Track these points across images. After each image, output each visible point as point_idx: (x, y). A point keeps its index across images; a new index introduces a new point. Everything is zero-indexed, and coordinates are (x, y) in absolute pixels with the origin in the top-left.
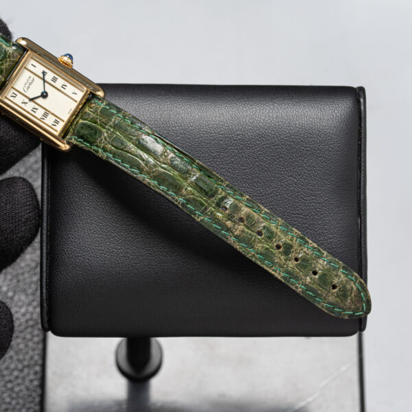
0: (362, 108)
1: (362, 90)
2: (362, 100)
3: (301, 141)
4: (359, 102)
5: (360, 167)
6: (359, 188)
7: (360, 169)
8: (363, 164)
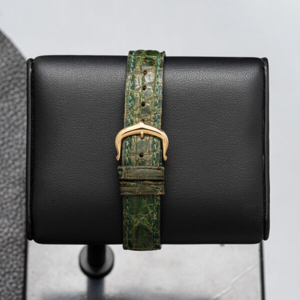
0: (266, 73)
1: (265, 60)
2: (266, 68)
3: (221, 98)
4: (263, 69)
5: (264, 118)
6: (264, 133)
7: (264, 119)
8: (266, 116)
